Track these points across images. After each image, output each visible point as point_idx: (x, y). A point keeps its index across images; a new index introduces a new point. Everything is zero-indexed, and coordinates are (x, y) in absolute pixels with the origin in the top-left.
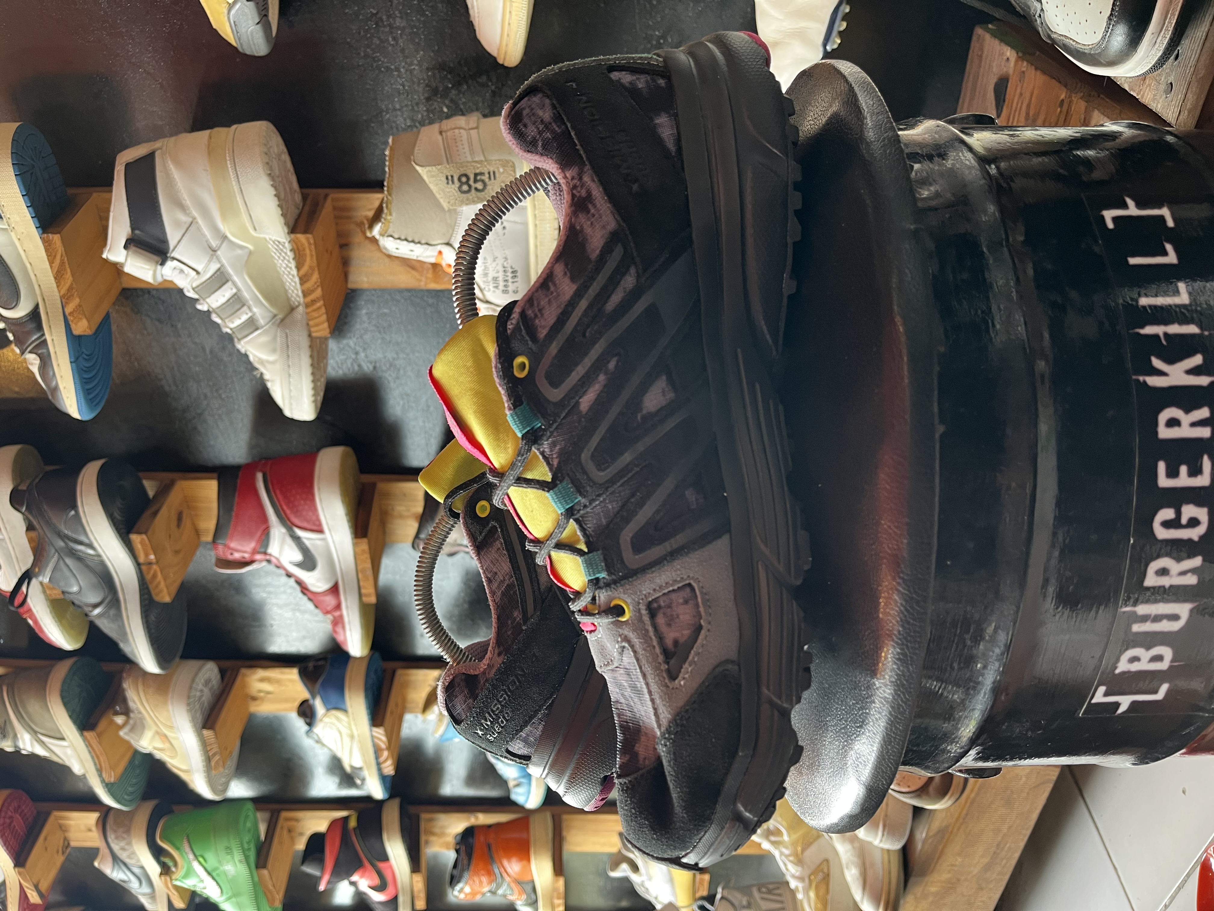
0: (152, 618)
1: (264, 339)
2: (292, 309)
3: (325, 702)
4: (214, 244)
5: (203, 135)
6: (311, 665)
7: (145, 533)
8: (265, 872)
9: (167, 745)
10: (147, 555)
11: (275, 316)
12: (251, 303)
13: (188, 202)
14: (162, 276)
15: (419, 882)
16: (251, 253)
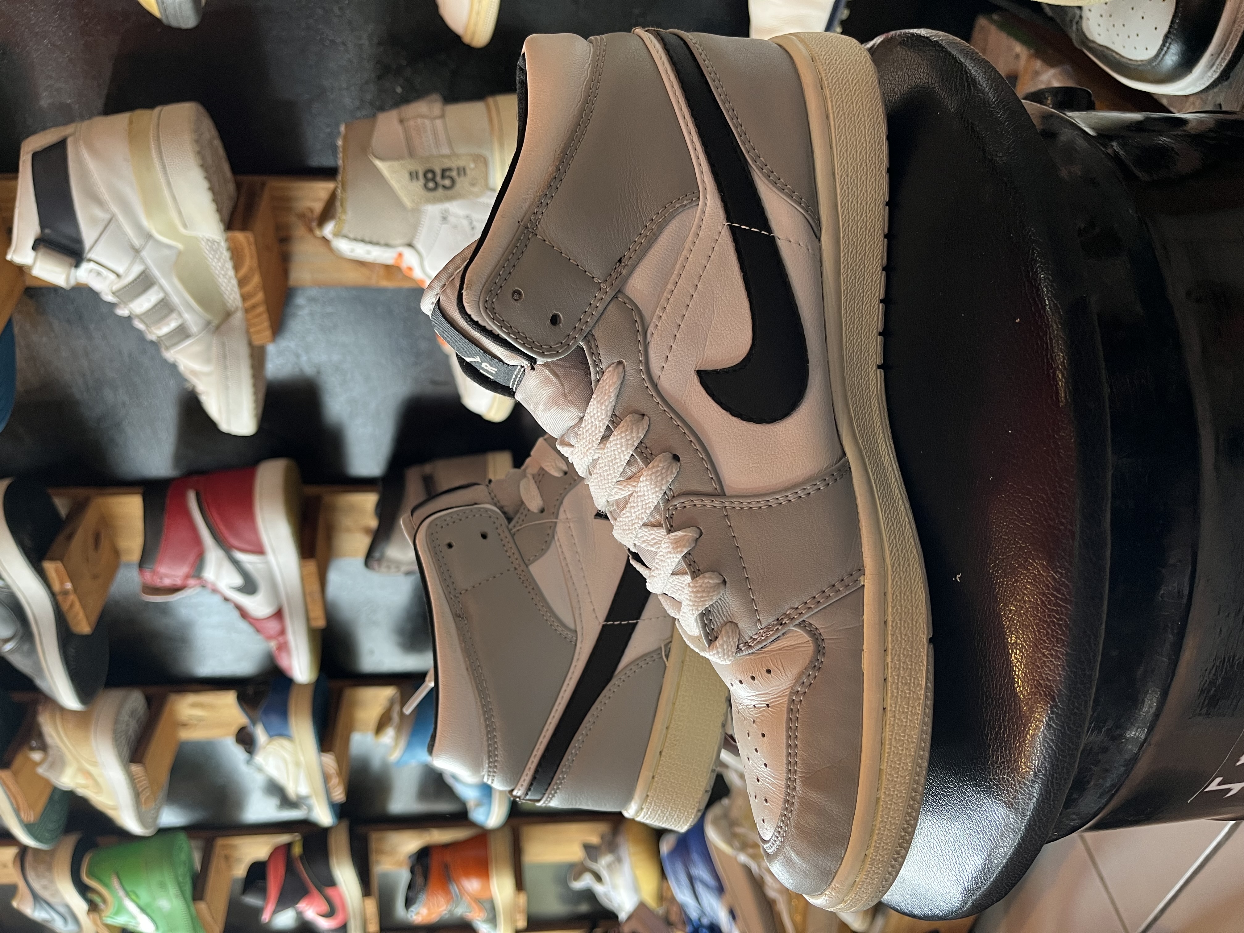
0: (71, 651)
1: (197, 348)
2: (228, 315)
3: (267, 729)
4: (137, 243)
5: (122, 120)
6: (250, 690)
7: (61, 560)
8: (202, 906)
9: (90, 782)
10: (62, 583)
11: (208, 323)
12: (181, 308)
13: (106, 196)
14: (76, 279)
15: (371, 907)
16: (180, 253)
